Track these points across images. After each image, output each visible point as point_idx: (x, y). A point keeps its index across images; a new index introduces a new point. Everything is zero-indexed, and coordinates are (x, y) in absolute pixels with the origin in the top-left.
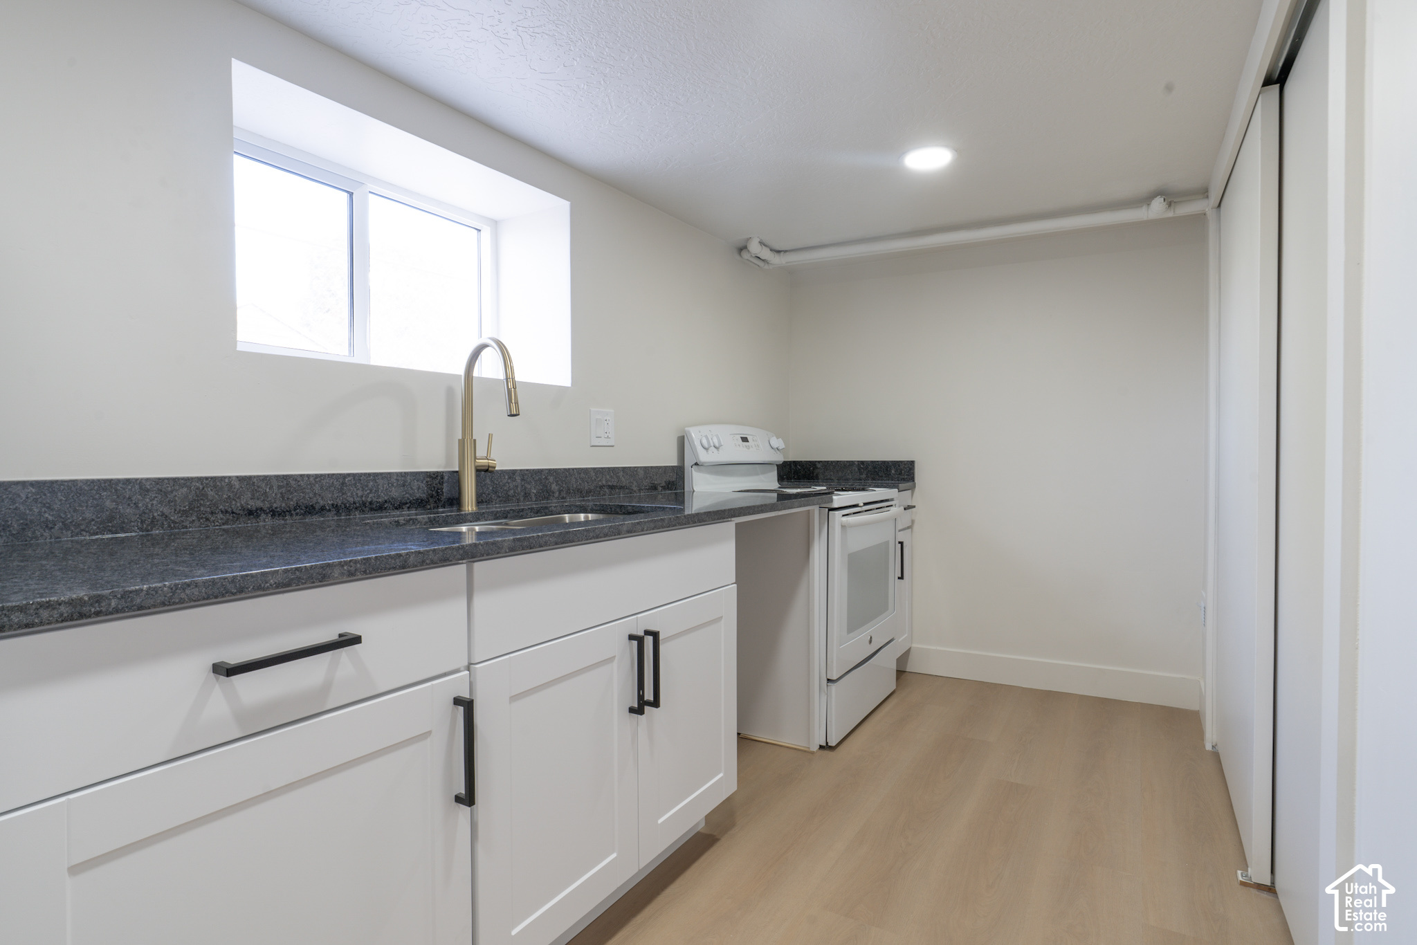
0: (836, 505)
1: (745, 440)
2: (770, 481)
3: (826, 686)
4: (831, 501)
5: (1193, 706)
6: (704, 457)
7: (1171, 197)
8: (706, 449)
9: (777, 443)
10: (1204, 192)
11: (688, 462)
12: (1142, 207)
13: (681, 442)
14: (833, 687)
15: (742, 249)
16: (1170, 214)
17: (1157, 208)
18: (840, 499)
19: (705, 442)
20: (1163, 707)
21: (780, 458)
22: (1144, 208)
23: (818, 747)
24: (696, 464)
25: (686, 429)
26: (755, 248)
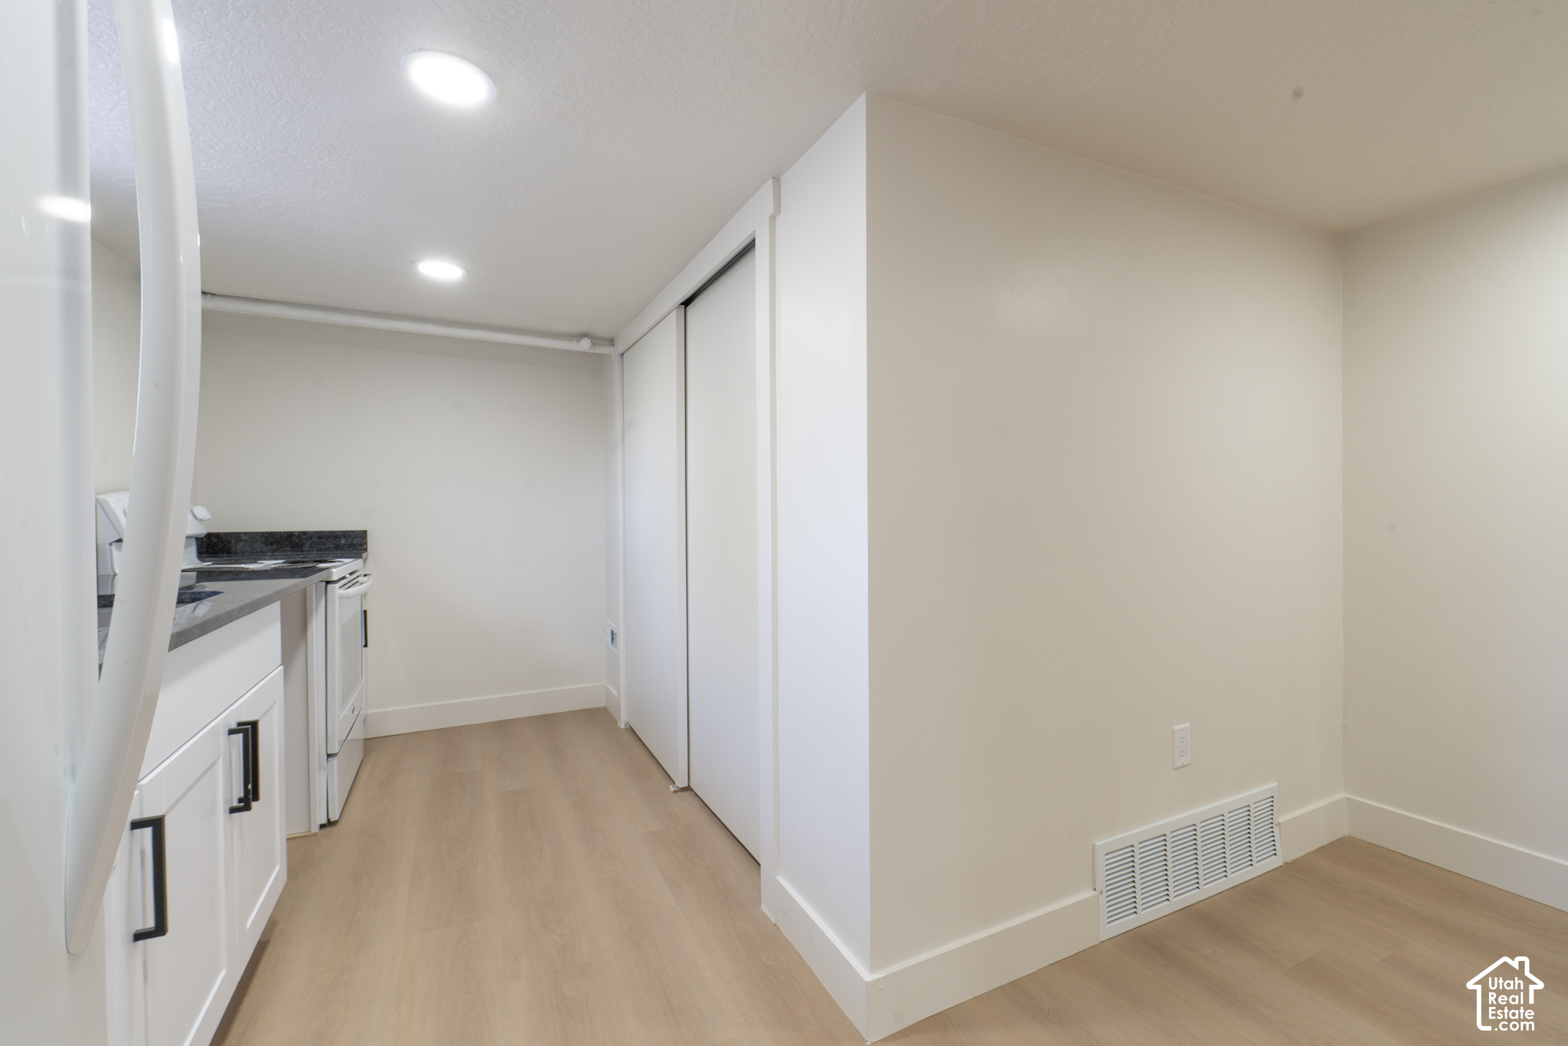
0: (335, 578)
2: (190, 558)
3: (326, 763)
5: (600, 703)
7: (596, 340)
9: (201, 512)
10: (611, 342)
12: (573, 341)
14: (335, 761)
16: (592, 351)
17: (585, 345)
20: (583, 710)
21: (201, 530)
22: (575, 342)
23: (319, 827)
24: (119, 541)
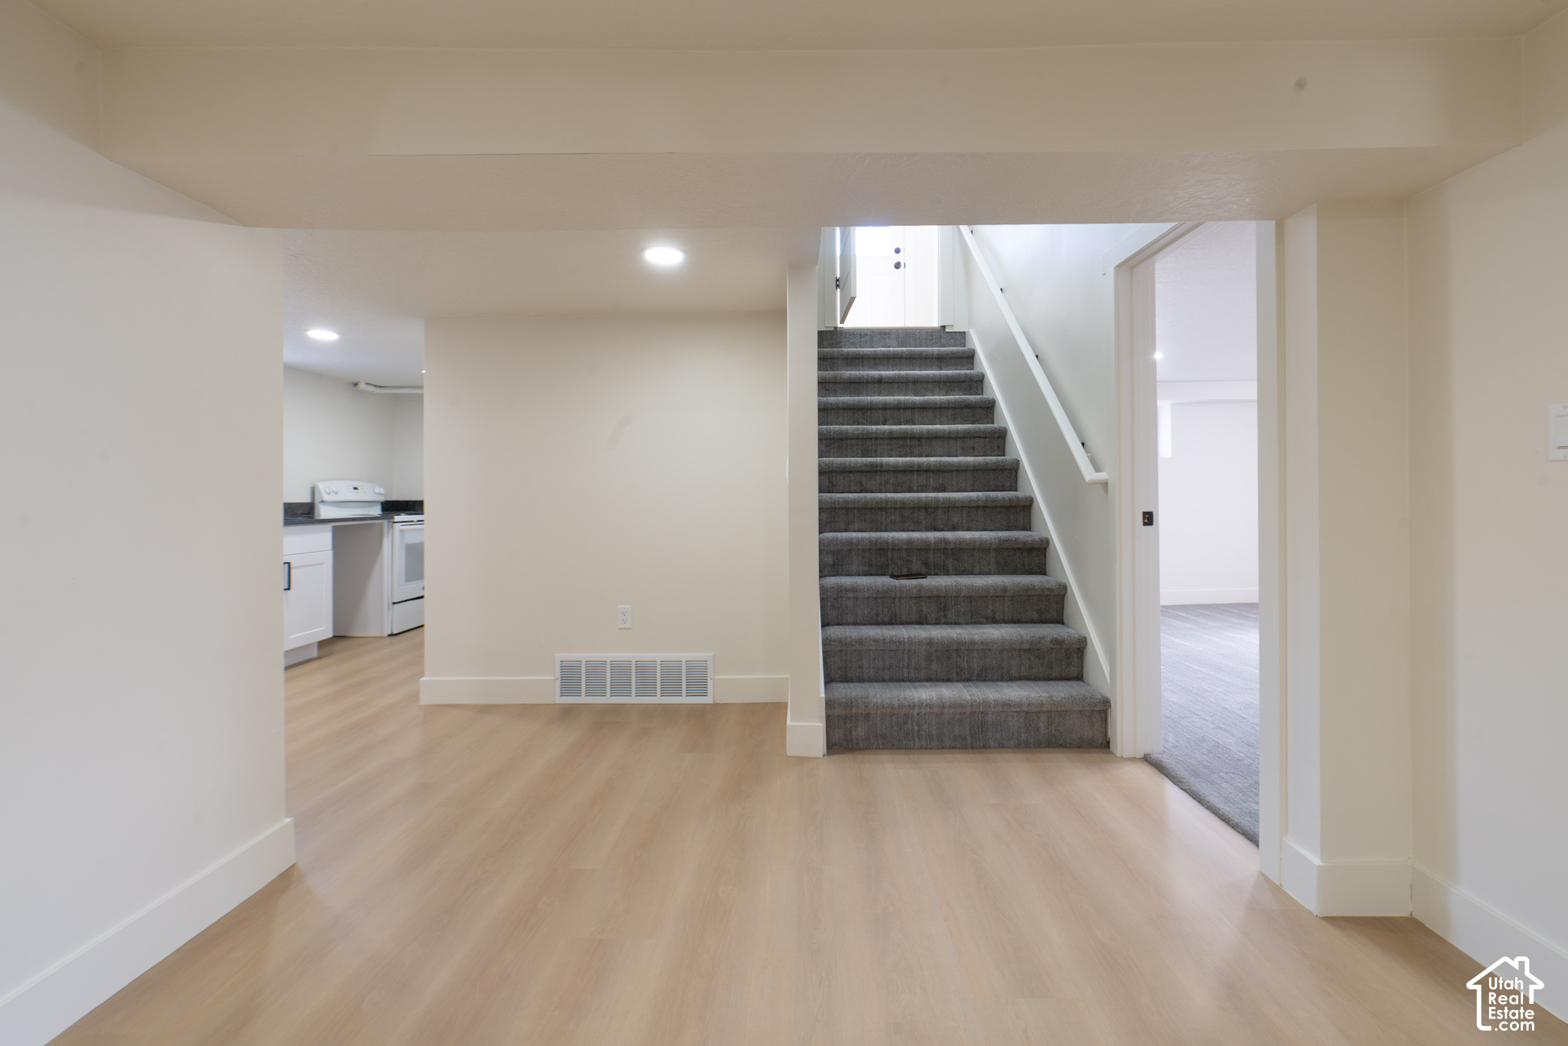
0: (396, 520)
1: (356, 488)
2: (377, 511)
4: (393, 518)
6: (326, 498)
8: (329, 494)
9: (382, 491)
11: (317, 500)
13: (313, 490)
15: (356, 384)
18: (397, 518)
19: (327, 490)
21: (383, 499)
24: (322, 502)
25: (317, 483)
26: (362, 386)
